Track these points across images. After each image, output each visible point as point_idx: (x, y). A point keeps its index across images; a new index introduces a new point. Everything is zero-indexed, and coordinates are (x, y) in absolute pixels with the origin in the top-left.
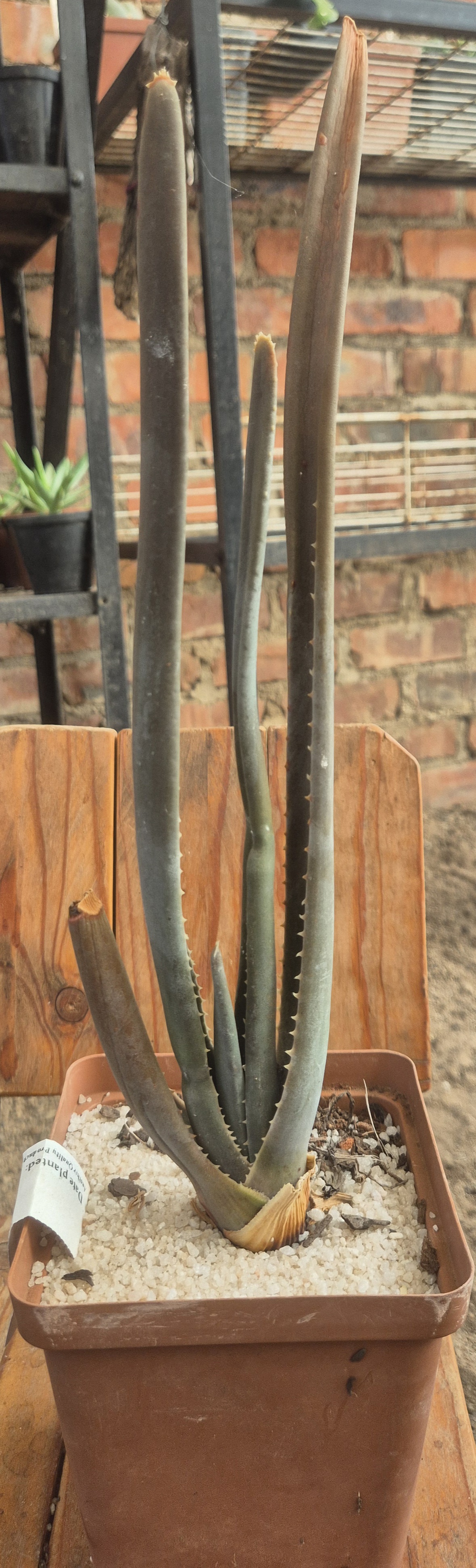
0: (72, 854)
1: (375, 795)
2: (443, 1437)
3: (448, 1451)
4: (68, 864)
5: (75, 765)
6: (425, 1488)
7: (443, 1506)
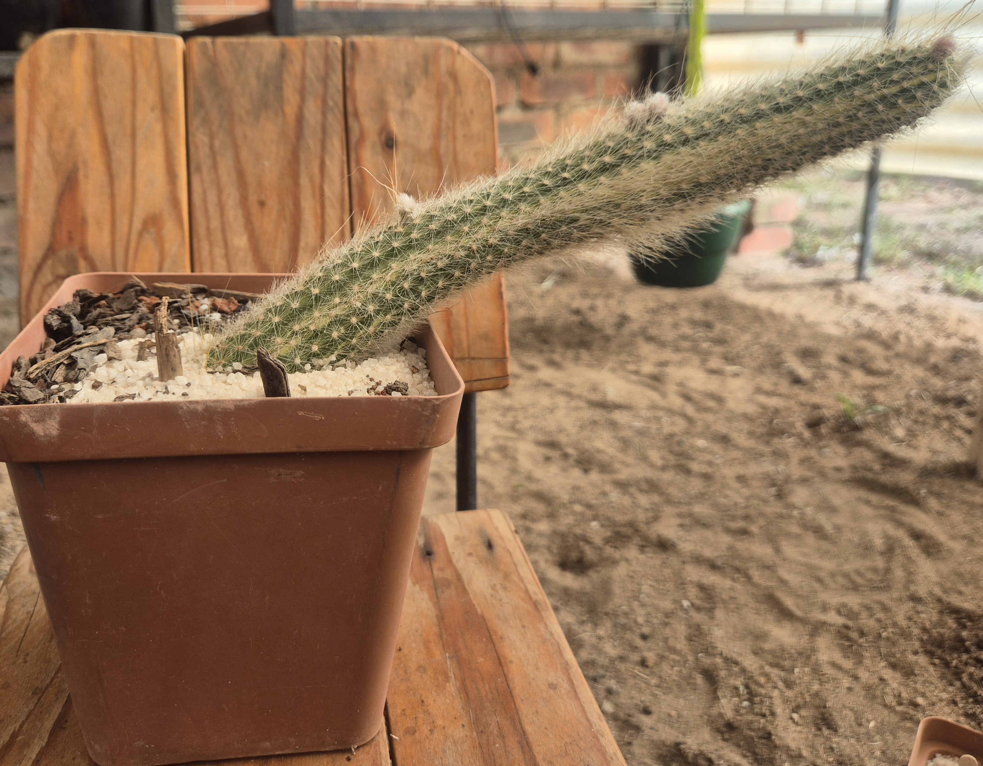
0: (141, 164)
1: (452, 108)
2: (556, 680)
3: (563, 691)
4: (138, 173)
5: (141, 72)
6: (547, 726)
7: (568, 740)
